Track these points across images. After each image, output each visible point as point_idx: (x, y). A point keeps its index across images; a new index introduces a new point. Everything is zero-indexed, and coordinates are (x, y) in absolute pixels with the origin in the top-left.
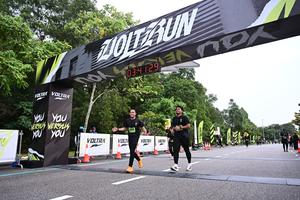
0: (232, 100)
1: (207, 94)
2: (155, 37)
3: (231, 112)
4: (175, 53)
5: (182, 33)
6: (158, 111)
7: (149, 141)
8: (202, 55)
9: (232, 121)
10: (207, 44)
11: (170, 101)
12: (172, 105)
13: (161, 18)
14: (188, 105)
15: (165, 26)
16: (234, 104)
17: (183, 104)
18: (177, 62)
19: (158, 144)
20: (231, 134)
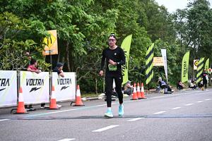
3: (192, 15)
6: (26, 13)
7: (5, 82)
9: (194, 36)
19: (26, 88)
20: (191, 63)
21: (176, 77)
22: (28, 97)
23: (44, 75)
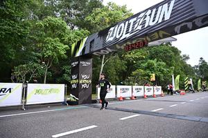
0: (201, 58)
1: (181, 54)
2: (144, 23)
3: (201, 67)
4: (158, 33)
5: (163, 18)
6: (145, 69)
8: (178, 32)
9: (202, 74)
10: (183, 25)
11: (154, 62)
12: (155, 65)
13: (147, 9)
14: (167, 64)
15: (150, 15)
16: (204, 61)
17: (164, 63)
18: (160, 38)
19: (146, 91)
20: (201, 83)
21: (196, 87)
22: (147, 93)
23: (152, 87)
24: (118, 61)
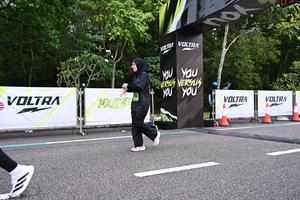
24: (259, 40)
